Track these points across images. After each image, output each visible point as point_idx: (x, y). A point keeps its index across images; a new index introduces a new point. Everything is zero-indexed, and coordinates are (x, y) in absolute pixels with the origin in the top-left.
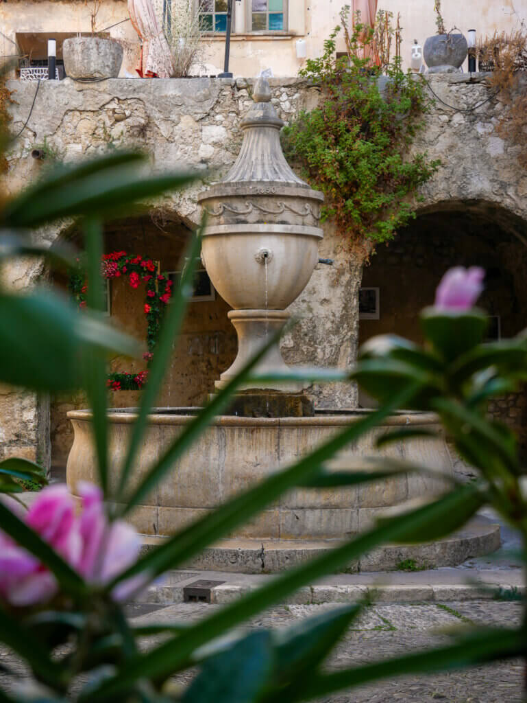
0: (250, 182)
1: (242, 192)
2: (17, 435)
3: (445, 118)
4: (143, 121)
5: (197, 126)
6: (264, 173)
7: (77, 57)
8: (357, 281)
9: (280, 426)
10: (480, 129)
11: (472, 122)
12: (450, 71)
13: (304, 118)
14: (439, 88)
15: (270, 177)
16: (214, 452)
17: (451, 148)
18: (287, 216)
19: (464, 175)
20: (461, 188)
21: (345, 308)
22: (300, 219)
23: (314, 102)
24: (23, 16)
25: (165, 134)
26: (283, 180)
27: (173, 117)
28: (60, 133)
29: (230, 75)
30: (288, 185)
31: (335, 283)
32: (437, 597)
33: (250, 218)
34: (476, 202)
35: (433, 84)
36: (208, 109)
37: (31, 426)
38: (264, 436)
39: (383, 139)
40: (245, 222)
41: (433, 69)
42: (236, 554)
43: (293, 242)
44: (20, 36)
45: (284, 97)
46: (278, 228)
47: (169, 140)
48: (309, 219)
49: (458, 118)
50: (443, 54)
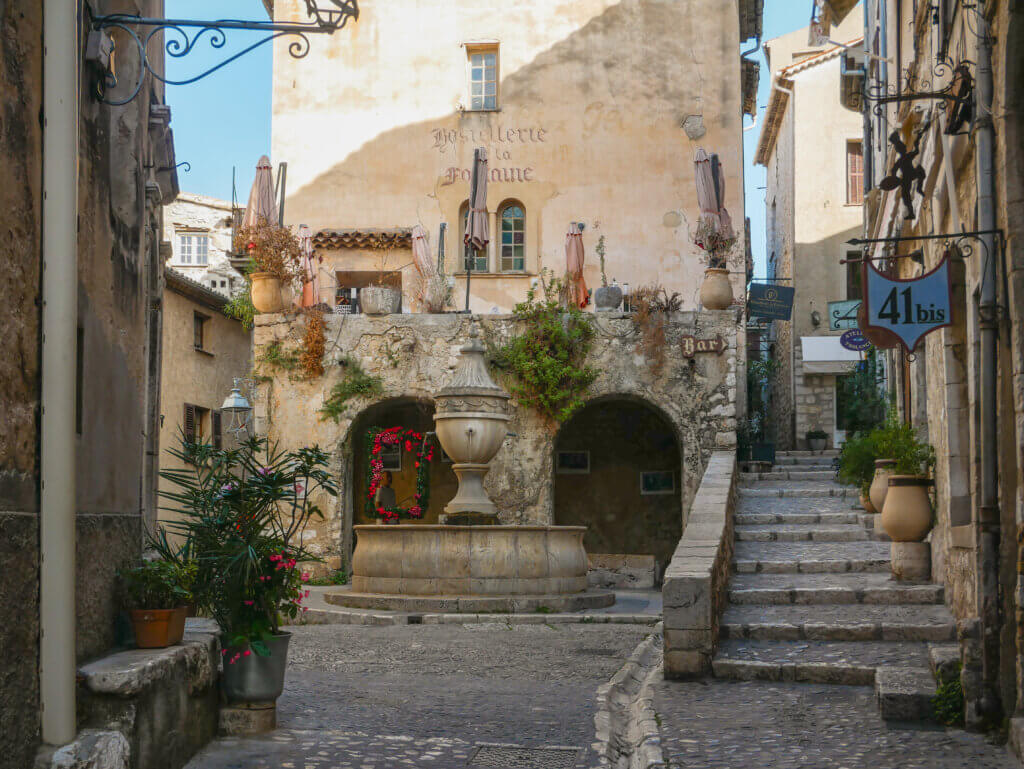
0: (462, 387)
1: (457, 393)
2: (328, 548)
3: (607, 341)
4: (412, 342)
5: (447, 345)
6: (472, 380)
7: (369, 301)
8: (551, 446)
9: (471, 530)
10: (630, 348)
11: (624, 344)
12: (610, 311)
13: (515, 340)
14: (602, 322)
15: (475, 383)
16: (433, 544)
17: (611, 360)
18: (485, 407)
19: (619, 378)
20: (617, 386)
21: (543, 464)
22: (493, 410)
23: (522, 331)
24: (340, 260)
25: (426, 350)
26: (483, 386)
27: (431, 339)
28: (357, 349)
29: (470, 312)
30: (485, 389)
31: (536, 448)
32: (548, 621)
33: (462, 409)
34: (628, 395)
35: (599, 319)
36: (454, 334)
37: (338, 542)
38: (461, 536)
39: (564, 355)
40: (459, 411)
41: (599, 309)
42: (443, 602)
43: (489, 423)
44: (339, 274)
45: (503, 327)
46: (478, 415)
47: (429, 354)
48: (499, 409)
49: (615, 342)
50: (605, 300)
